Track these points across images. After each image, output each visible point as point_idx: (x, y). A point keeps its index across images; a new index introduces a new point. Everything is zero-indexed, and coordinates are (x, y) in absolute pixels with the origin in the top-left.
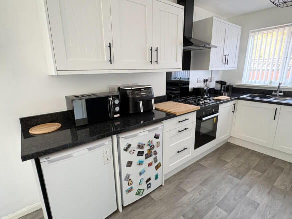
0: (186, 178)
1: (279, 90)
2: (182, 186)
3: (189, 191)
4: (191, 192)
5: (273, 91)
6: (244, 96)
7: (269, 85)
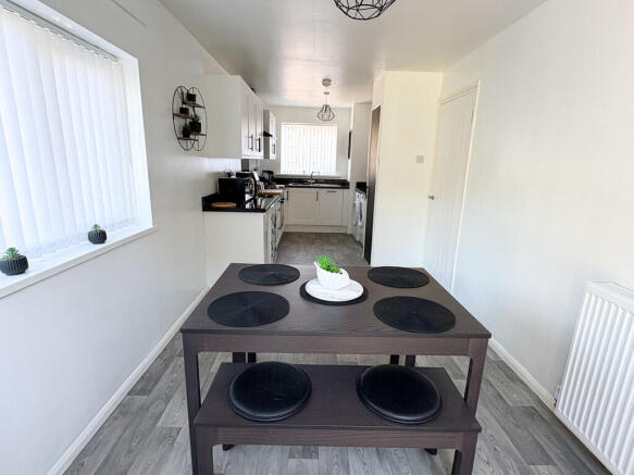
1: (311, 177)
5: (307, 179)
6: (290, 184)
7: (302, 174)
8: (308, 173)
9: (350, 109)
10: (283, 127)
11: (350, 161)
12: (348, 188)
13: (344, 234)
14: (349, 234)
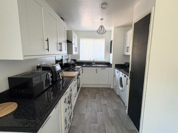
0: (79, 109)
1: (93, 62)
2: (80, 113)
3: (84, 113)
4: (86, 112)
5: (92, 63)
6: (84, 65)
7: (90, 60)
8: (92, 60)
9: (111, 31)
10: (81, 40)
11: (111, 55)
12: (111, 67)
13: (109, 88)
14: (112, 89)
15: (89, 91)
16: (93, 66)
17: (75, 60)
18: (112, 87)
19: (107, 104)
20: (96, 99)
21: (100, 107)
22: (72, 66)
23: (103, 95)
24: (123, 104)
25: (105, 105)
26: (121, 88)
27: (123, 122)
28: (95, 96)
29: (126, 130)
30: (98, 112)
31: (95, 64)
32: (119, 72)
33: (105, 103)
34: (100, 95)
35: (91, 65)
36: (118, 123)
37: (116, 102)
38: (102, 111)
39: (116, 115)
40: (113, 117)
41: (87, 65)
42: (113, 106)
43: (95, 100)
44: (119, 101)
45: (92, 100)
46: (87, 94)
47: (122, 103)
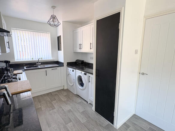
1: (38, 62)
5: (36, 63)
6: (25, 68)
7: (31, 60)
12: (63, 66)
13: (63, 90)
14: (66, 90)
15: (40, 102)
16: (39, 67)
17: (7, 62)
18: (65, 88)
19: (72, 110)
20: (55, 108)
21: (65, 116)
22: (6, 72)
23: (60, 100)
24: (85, 103)
25: (70, 111)
26: (81, 88)
27: (96, 122)
28: (52, 104)
29: (103, 128)
30: (67, 125)
31: (41, 64)
32: (74, 70)
33: (69, 109)
34: (57, 102)
35: (36, 67)
36: (93, 126)
37: (78, 103)
38: (71, 121)
39: (86, 117)
40: (85, 121)
41: (28, 67)
42: (78, 108)
43: (55, 110)
44: (81, 101)
45: (51, 111)
46: (40, 107)
47: (83, 101)
